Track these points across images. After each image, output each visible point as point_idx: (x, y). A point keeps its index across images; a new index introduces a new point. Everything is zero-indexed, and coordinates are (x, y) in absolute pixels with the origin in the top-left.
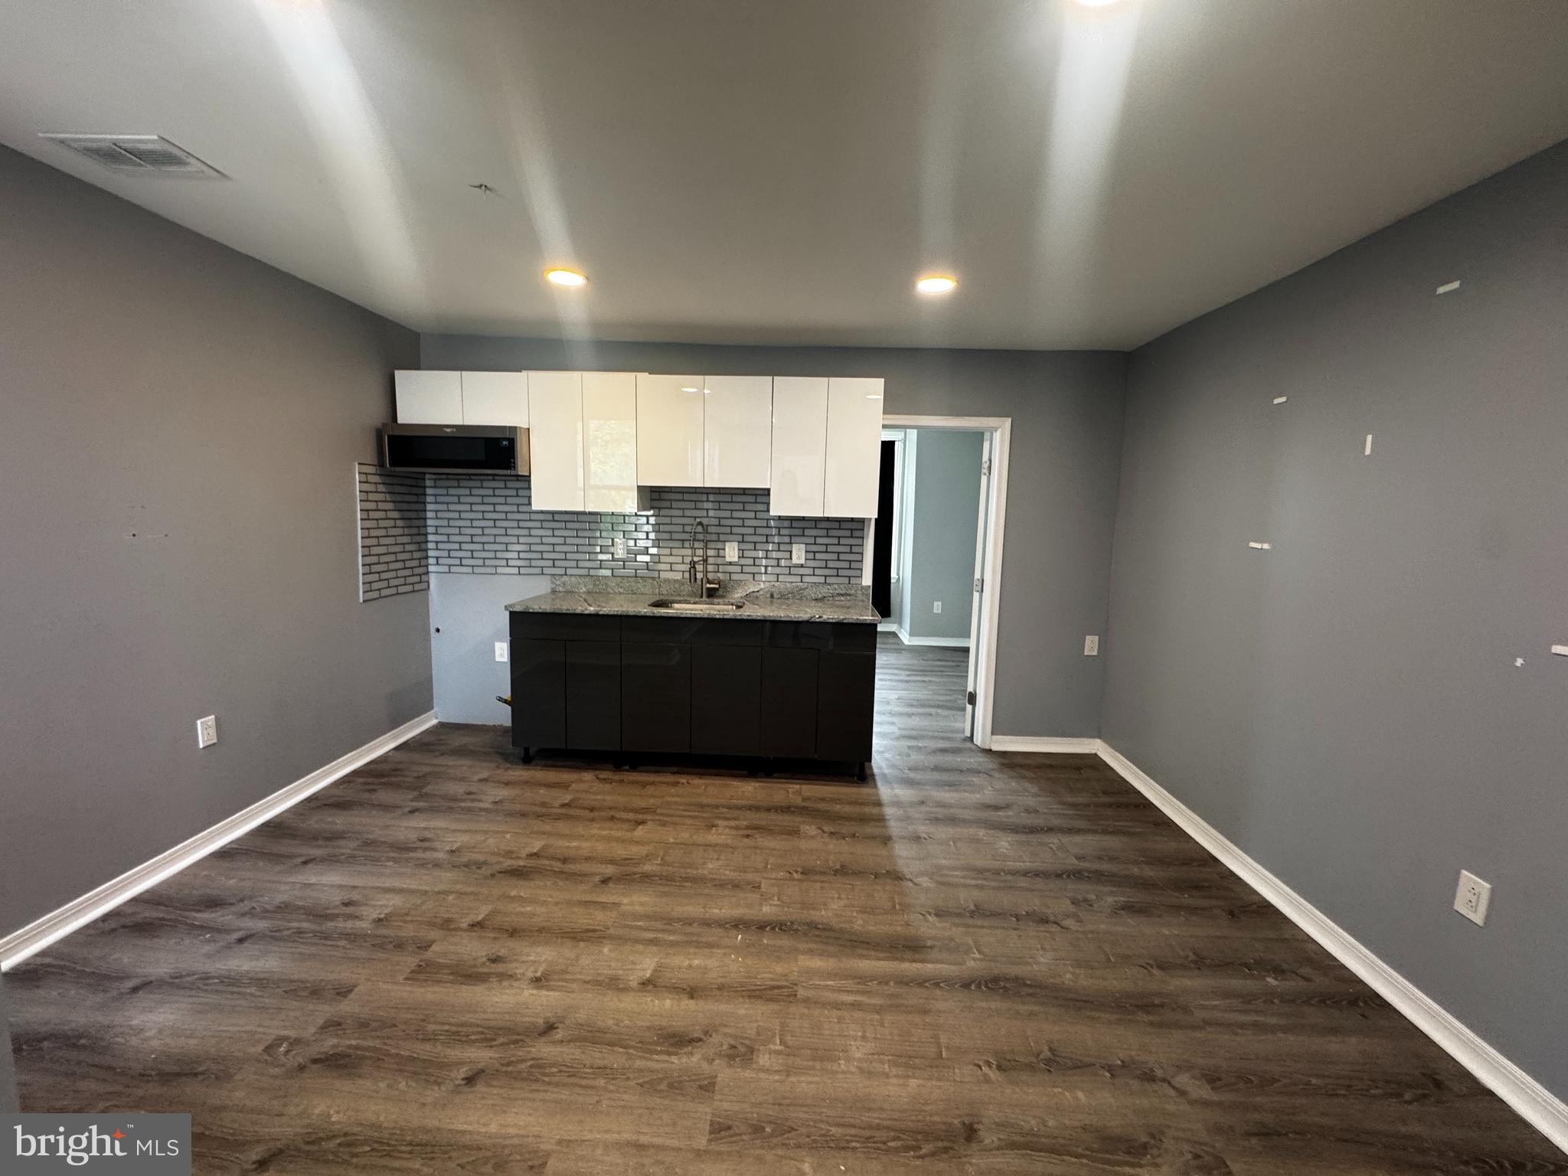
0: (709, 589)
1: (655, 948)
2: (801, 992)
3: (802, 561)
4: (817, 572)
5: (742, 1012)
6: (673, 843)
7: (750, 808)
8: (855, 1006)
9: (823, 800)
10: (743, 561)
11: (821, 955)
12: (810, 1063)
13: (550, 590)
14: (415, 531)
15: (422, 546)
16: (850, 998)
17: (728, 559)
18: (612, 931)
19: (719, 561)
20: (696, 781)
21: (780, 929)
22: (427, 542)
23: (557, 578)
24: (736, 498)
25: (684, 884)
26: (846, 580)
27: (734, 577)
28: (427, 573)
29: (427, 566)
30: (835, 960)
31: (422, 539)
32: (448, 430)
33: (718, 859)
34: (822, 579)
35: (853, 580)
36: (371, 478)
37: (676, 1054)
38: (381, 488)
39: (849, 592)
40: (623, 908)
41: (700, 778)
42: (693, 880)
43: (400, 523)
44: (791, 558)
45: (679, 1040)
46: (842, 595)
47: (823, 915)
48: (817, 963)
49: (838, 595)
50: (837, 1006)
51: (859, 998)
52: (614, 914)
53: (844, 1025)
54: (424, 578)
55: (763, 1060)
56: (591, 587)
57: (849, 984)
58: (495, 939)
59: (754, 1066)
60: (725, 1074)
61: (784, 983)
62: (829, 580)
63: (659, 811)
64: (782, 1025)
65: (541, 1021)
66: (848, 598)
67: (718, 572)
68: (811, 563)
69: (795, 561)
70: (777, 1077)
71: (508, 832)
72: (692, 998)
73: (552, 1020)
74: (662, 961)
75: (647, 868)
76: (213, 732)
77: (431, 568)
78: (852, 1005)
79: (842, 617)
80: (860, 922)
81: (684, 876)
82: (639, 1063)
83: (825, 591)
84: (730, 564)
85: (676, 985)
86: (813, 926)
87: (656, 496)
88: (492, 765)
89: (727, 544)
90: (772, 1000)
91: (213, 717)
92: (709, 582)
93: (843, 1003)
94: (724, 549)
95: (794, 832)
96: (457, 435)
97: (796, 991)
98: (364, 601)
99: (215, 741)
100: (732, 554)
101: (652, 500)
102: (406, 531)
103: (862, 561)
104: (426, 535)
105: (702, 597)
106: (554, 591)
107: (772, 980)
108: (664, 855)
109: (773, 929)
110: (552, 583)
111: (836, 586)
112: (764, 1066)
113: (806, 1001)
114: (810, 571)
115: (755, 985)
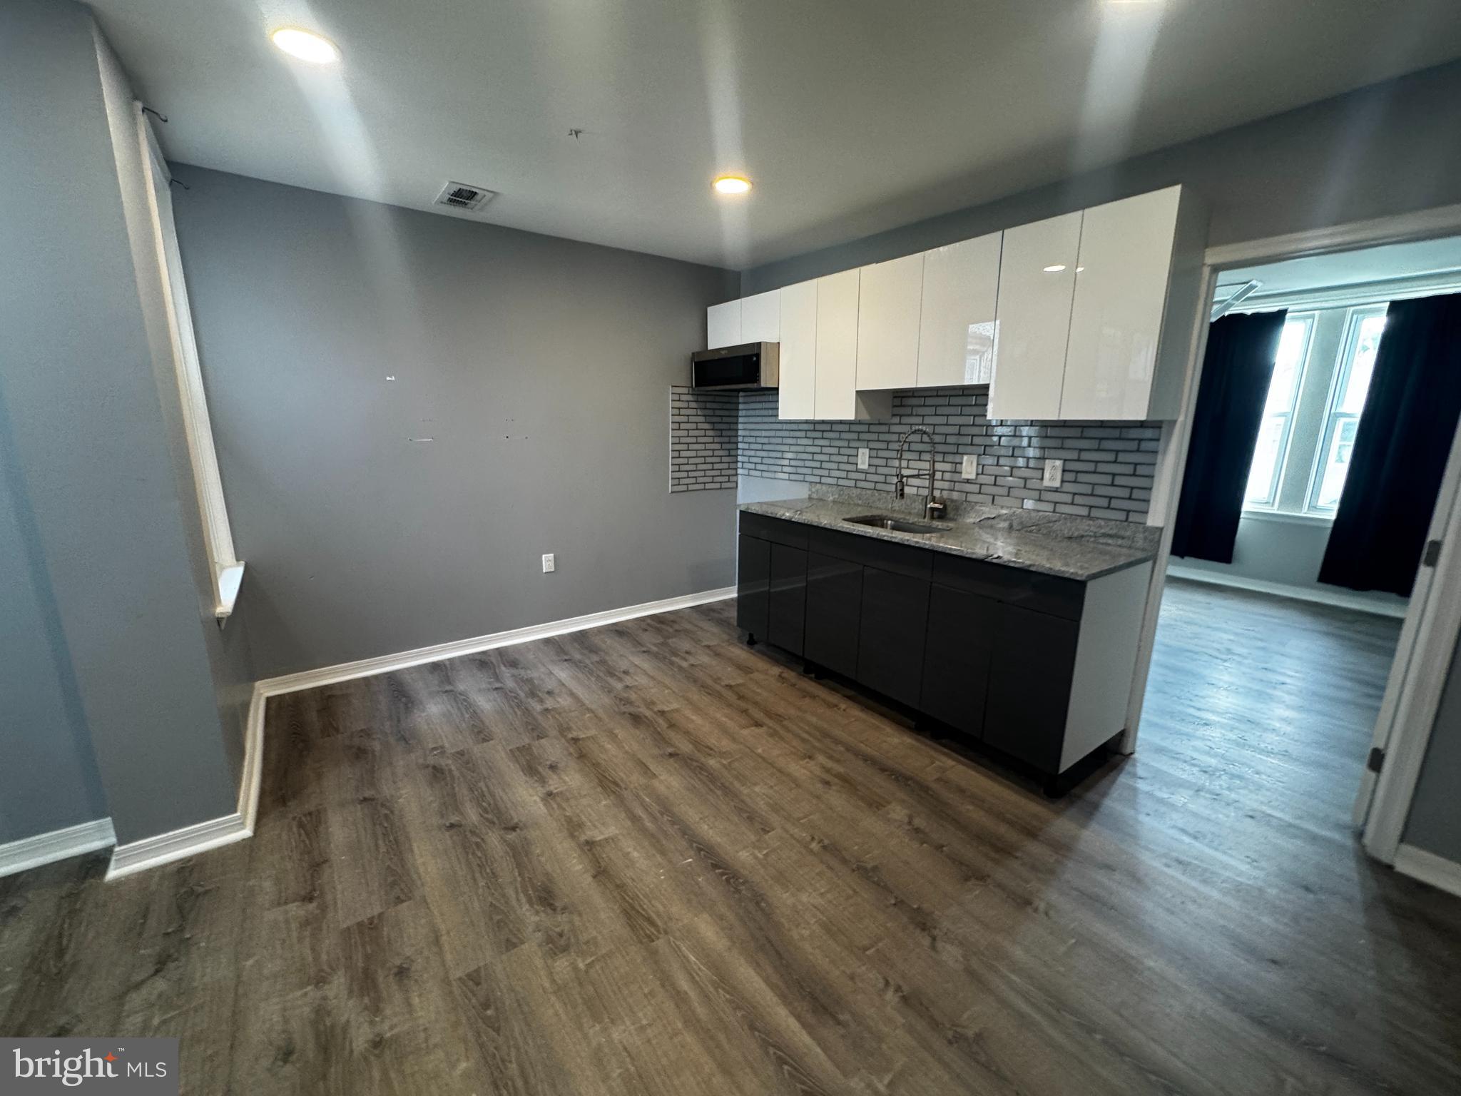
0: (933, 509)
1: (629, 823)
2: (660, 943)
3: (1057, 484)
4: (1078, 499)
5: (603, 916)
6: (759, 756)
7: (867, 759)
8: (679, 998)
9: (961, 791)
10: (983, 479)
11: (723, 929)
12: (580, 1001)
13: (807, 496)
14: (726, 440)
15: (732, 453)
16: (684, 984)
17: (965, 476)
18: (626, 794)
19: (956, 477)
20: (856, 712)
21: (728, 881)
22: (737, 449)
23: (813, 485)
24: (954, 401)
25: (716, 791)
26: (1122, 516)
27: (971, 498)
28: (737, 475)
29: (736, 469)
30: (728, 944)
31: (733, 446)
32: (723, 352)
33: (771, 787)
34: (1084, 512)
35: (1133, 517)
36: (684, 398)
37: (531, 904)
38: (693, 405)
39: (1122, 533)
40: (656, 783)
41: (862, 710)
42: (727, 791)
43: (711, 433)
44: (1042, 479)
45: (546, 897)
46: (1110, 536)
47: (782, 898)
48: (708, 930)
49: (1105, 535)
50: (666, 980)
51: (692, 994)
52: (643, 781)
53: (646, 1003)
54: (733, 479)
55: (562, 965)
56: (837, 496)
57: (705, 973)
58: (570, 754)
59: (549, 962)
60: (531, 948)
61: (660, 923)
62: (1095, 513)
63: (785, 723)
64: (609, 955)
65: (516, 820)
66: (1120, 542)
67: (953, 490)
68: (1069, 487)
69: (1047, 483)
70: (547, 985)
71: (668, 688)
72: (594, 877)
73: (521, 824)
74: (620, 837)
75: (712, 762)
76: (552, 564)
77: (740, 471)
78: (678, 993)
79: (1028, 562)
80: (806, 933)
81: (727, 784)
82: (510, 892)
83: (1084, 527)
84: (968, 481)
85: (600, 860)
86: (758, 899)
87: (897, 402)
88: (725, 637)
89: (965, 457)
90: (633, 928)
91: (552, 555)
92: (934, 500)
93: (673, 985)
94: (961, 463)
95: (876, 805)
96: (729, 356)
97: (658, 938)
98: (672, 492)
99: (553, 570)
100: (969, 470)
101: (894, 406)
102: (717, 440)
103: (1150, 489)
104: (737, 443)
105: (925, 517)
106: (810, 498)
107: (659, 915)
108: (737, 760)
109: (722, 874)
110: (810, 490)
111: (1102, 523)
112: (554, 968)
113: (654, 953)
114: (1068, 498)
115: (641, 906)
